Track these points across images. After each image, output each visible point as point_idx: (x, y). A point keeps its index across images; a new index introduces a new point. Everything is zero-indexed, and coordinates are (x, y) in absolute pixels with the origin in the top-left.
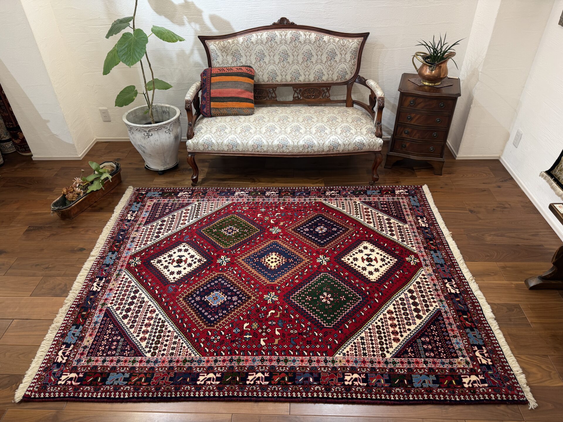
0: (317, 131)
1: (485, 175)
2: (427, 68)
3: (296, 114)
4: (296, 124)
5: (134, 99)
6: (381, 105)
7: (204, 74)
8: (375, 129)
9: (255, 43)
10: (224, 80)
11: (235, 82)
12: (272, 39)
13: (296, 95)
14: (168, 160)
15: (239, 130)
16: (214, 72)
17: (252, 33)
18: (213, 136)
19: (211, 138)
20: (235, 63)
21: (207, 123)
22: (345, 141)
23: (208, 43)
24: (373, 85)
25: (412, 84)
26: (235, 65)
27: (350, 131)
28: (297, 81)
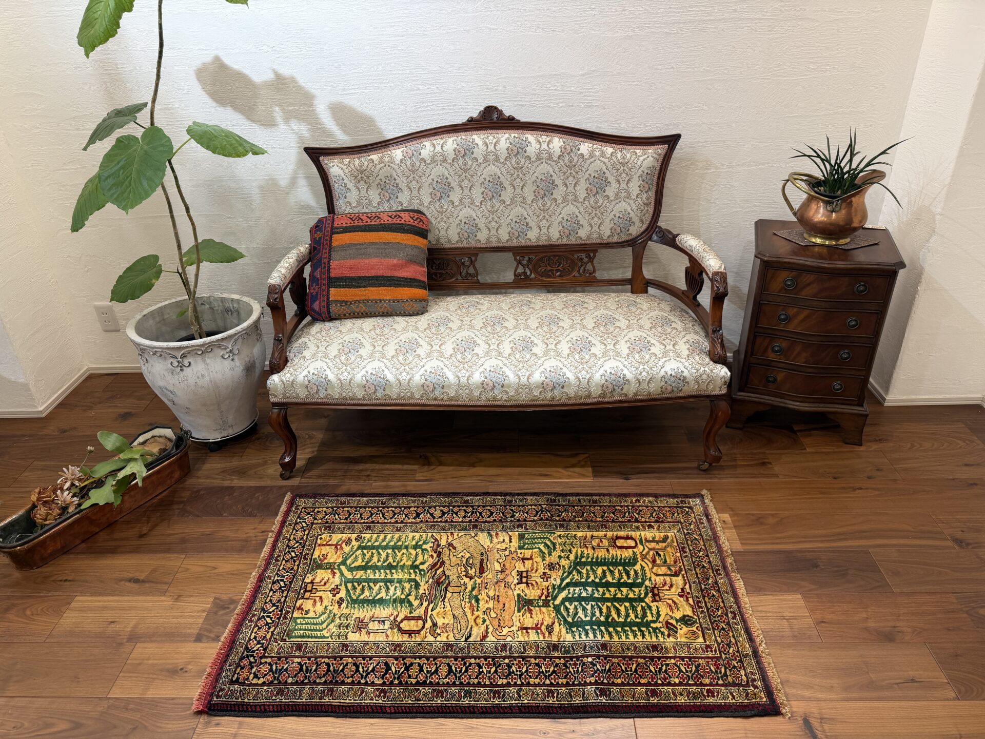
0: (572, 350)
1: (961, 443)
2: (818, 208)
3: (522, 311)
4: (523, 333)
5: (153, 285)
6: (721, 290)
7: (317, 228)
8: (707, 344)
9: (428, 162)
10: (361, 241)
11: (384, 243)
12: (465, 152)
13: (520, 270)
14: (231, 418)
15: (391, 350)
16: (339, 222)
17: (422, 140)
18: (331, 364)
19: (325, 371)
20: (386, 205)
21: (319, 335)
22: (641, 373)
23: (326, 162)
24: (694, 245)
25: (784, 242)
26: (387, 209)
27: (649, 350)
28: (523, 241)
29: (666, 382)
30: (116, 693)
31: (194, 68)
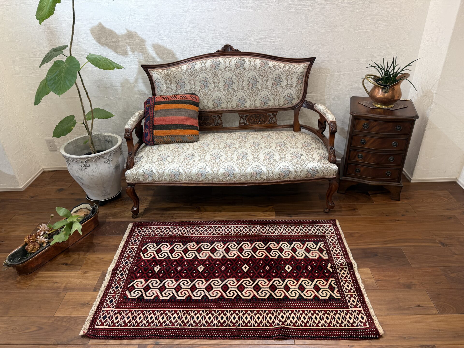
0: (265, 158)
1: (446, 199)
2: (379, 91)
3: (242, 140)
4: (242, 150)
5: (72, 129)
6: (334, 129)
7: (147, 102)
8: (327, 154)
9: (199, 71)
10: (168, 108)
11: (179, 109)
12: (216, 66)
13: (242, 121)
15: (182, 158)
16: (157, 100)
17: (195, 61)
18: (154, 165)
19: (151, 168)
20: (179, 91)
21: (149, 152)
22: (297, 168)
23: (151, 71)
24: (322, 109)
25: (363, 107)
26: (180, 93)
27: (301, 157)
28: (243, 108)
29: (308, 172)
30: (58, 314)
31: (90, 29)
